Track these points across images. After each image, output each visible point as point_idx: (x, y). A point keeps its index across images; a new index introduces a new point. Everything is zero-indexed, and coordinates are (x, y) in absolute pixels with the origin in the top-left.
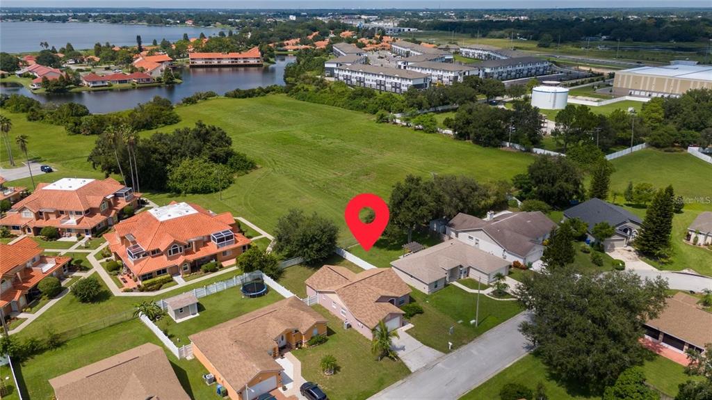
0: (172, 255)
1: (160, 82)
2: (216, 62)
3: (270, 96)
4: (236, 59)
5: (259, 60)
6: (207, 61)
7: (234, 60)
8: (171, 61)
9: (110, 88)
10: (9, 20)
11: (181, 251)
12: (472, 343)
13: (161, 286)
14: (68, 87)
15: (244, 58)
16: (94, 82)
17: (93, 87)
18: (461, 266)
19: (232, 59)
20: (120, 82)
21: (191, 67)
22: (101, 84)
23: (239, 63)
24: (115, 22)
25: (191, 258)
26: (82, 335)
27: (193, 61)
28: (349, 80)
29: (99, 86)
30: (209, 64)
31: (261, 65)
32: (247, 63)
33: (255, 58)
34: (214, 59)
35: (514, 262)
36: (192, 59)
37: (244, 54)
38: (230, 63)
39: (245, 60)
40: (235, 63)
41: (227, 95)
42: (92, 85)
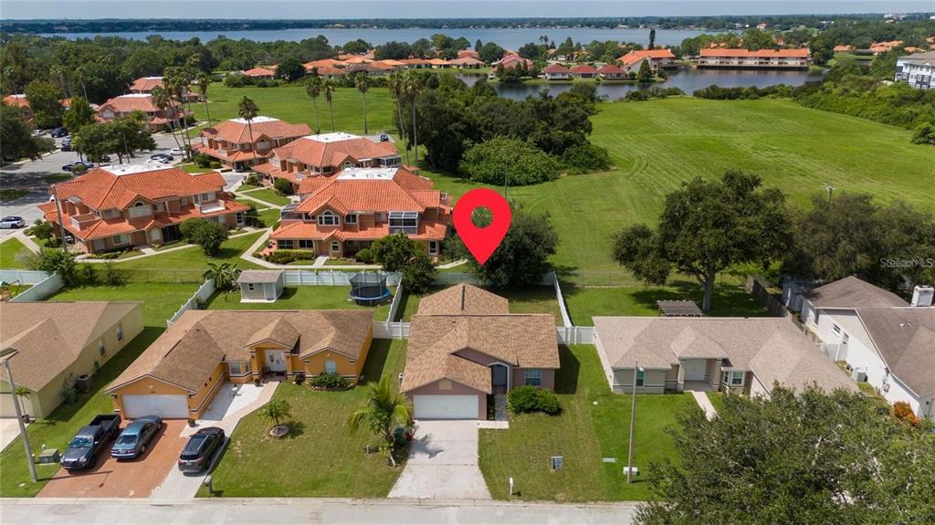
0: (324, 224)
1: (632, 79)
2: (735, 63)
3: (767, 102)
4: (768, 58)
5: (804, 61)
6: (723, 60)
7: (763, 61)
8: (672, 58)
9: (570, 82)
10: (559, 27)
11: (337, 223)
12: (574, 506)
13: (293, 260)
14: (522, 78)
15: (780, 58)
16: (552, 74)
17: (552, 80)
18: (726, 362)
19: (760, 58)
20: (584, 76)
21: (699, 67)
22: (561, 77)
23: (770, 65)
24: (668, 28)
25: (347, 235)
26: (149, 282)
27: (703, 60)
28: (925, 83)
29: (556, 80)
30: (725, 64)
31: (806, 69)
32: (784, 65)
33: (797, 58)
34: (733, 58)
35: (898, 404)
36: (702, 57)
37: (783, 53)
38: (757, 65)
39: (782, 61)
40: (764, 65)
41: (697, 94)
42: (549, 77)
